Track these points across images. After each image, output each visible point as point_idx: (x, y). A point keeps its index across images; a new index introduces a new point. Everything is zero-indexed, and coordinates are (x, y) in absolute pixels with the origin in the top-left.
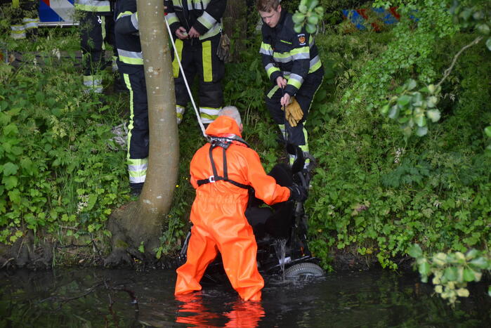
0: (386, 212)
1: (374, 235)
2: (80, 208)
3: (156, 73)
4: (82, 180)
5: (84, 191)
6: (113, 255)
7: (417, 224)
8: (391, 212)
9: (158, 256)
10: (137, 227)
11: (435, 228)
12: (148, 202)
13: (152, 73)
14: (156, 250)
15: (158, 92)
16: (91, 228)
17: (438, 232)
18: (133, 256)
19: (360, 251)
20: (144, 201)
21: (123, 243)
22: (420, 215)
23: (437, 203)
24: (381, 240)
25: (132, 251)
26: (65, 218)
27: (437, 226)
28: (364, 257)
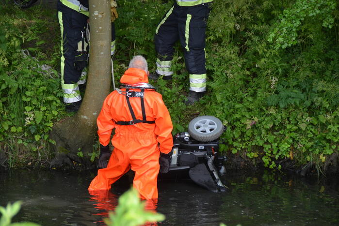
0: (270, 125)
1: (261, 143)
2: (28, 122)
3: (100, 16)
4: (29, 99)
5: (30, 108)
6: (57, 159)
7: (293, 135)
8: (274, 126)
9: (92, 159)
10: (74, 137)
11: (307, 138)
12: (85, 117)
13: (97, 16)
14: (89, 154)
15: (101, 31)
16: (37, 138)
17: (310, 141)
18: (72, 160)
19: (248, 155)
20: (82, 116)
21: (64, 149)
22: (295, 128)
23: (308, 119)
24: (267, 147)
25: (72, 156)
26: (13, 129)
27: (309, 136)
28: (251, 160)
